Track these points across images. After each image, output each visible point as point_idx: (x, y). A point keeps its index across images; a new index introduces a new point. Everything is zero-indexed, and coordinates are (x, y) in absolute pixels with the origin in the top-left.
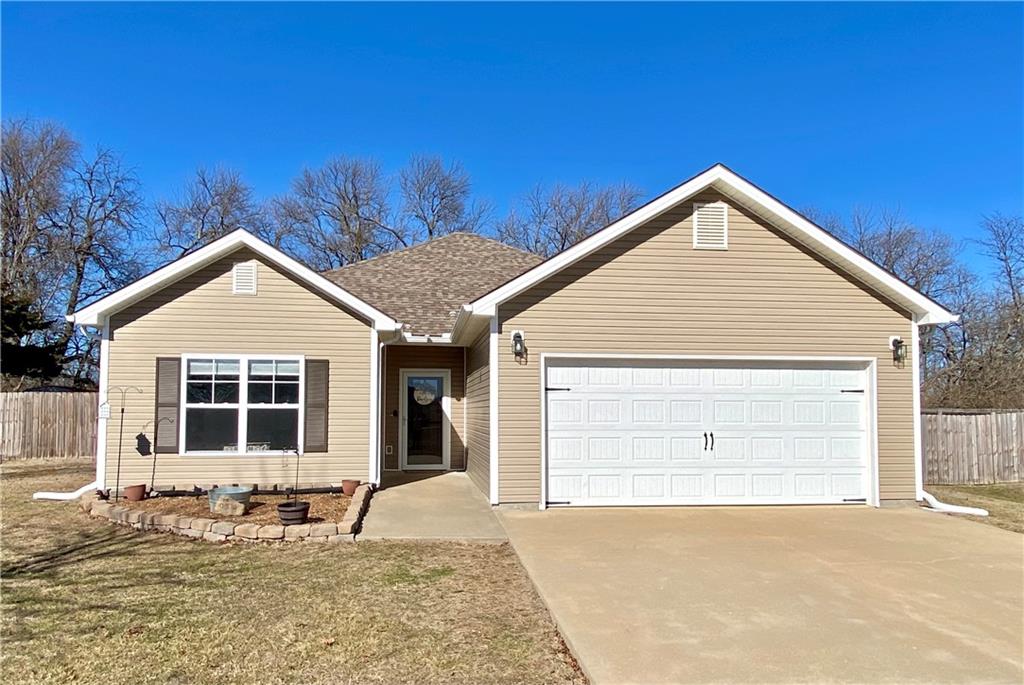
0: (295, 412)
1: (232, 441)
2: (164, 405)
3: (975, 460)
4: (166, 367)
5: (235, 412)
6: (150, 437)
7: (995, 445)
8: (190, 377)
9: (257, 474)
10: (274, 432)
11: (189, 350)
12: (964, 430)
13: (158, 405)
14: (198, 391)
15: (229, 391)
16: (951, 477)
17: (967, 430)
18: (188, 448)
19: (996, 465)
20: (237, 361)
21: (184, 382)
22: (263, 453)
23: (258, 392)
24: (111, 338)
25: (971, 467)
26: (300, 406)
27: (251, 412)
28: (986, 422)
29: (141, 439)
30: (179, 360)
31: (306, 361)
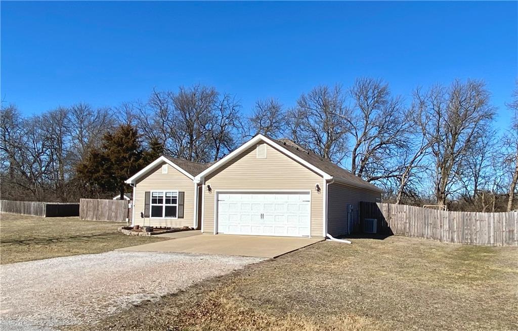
0: (176, 207)
1: (161, 216)
2: (147, 205)
3: (492, 234)
4: (147, 194)
5: (162, 206)
6: (144, 213)
7: (504, 227)
8: (153, 197)
9: (165, 224)
10: (171, 212)
11: (151, 189)
12: (487, 220)
13: (145, 204)
14: (154, 201)
15: (161, 201)
16: (478, 241)
17: (488, 219)
18: (152, 216)
19: (504, 237)
20: (163, 192)
21: (151, 198)
22: (169, 218)
23: (168, 201)
24: (136, 187)
25: (489, 237)
26: (177, 205)
27: (166, 207)
28: (499, 216)
29: (142, 213)
30: (150, 192)
31: (179, 192)
